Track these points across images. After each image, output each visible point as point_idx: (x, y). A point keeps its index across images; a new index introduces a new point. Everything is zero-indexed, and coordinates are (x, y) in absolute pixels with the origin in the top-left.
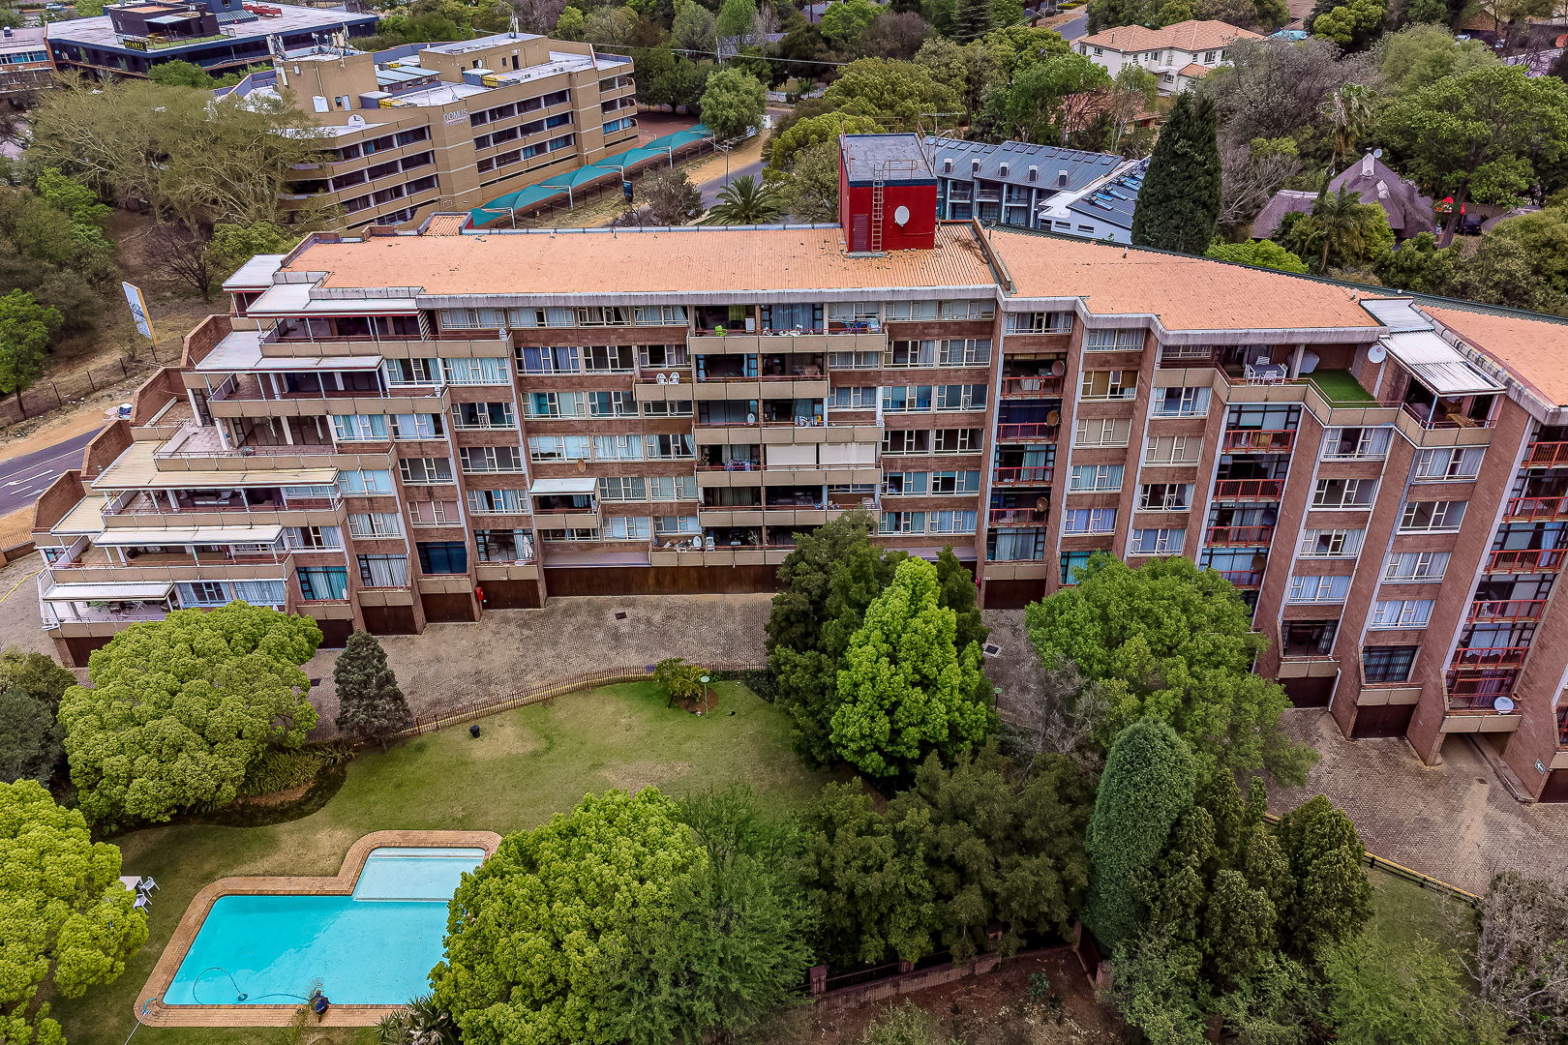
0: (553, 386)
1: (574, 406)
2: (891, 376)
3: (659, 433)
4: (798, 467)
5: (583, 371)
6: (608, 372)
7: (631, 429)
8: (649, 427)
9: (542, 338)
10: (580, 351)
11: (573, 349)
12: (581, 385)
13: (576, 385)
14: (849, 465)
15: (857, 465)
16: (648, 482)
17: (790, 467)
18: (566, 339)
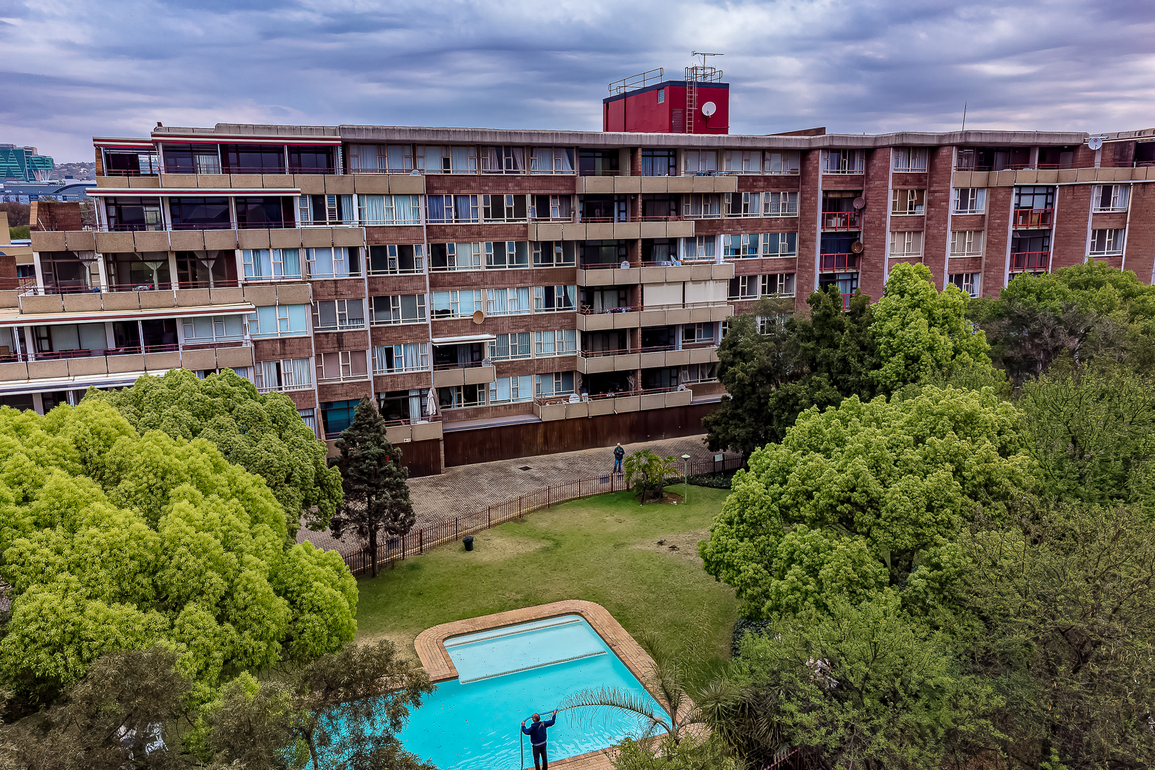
0: (454, 236)
1: (470, 258)
2: (730, 224)
3: (547, 284)
4: (668, 306)
5: (481, 219)
6: (504, 221)
7: (521, 281)
8: (537, 278)
9: (447, 185)
10: (481, 198)
11: (475, 197)
12: (479, 234)
13: (473, 234)
14: (708, 303)
15: (714, 303)
16: (534, 337)
17: (662, 306)
18: (469, 186)
